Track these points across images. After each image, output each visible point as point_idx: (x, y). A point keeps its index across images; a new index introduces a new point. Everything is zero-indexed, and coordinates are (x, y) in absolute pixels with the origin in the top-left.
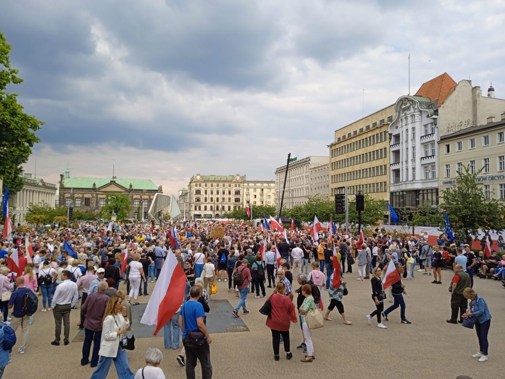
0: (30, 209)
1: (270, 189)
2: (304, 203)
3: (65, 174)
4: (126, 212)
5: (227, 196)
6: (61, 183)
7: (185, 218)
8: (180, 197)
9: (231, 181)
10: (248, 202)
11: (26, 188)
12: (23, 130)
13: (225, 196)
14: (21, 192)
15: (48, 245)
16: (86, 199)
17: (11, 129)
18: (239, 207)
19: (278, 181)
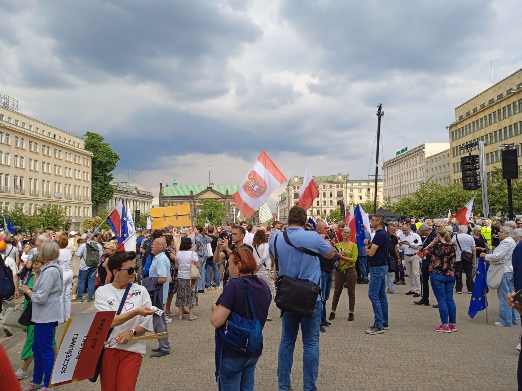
4: (221, 218)
5: (328, 199)
6: (160, 191)
9: (332, 182)
11: (119, 196)
13: (326, 199)
14: (113, 200)
19: (386, 177)
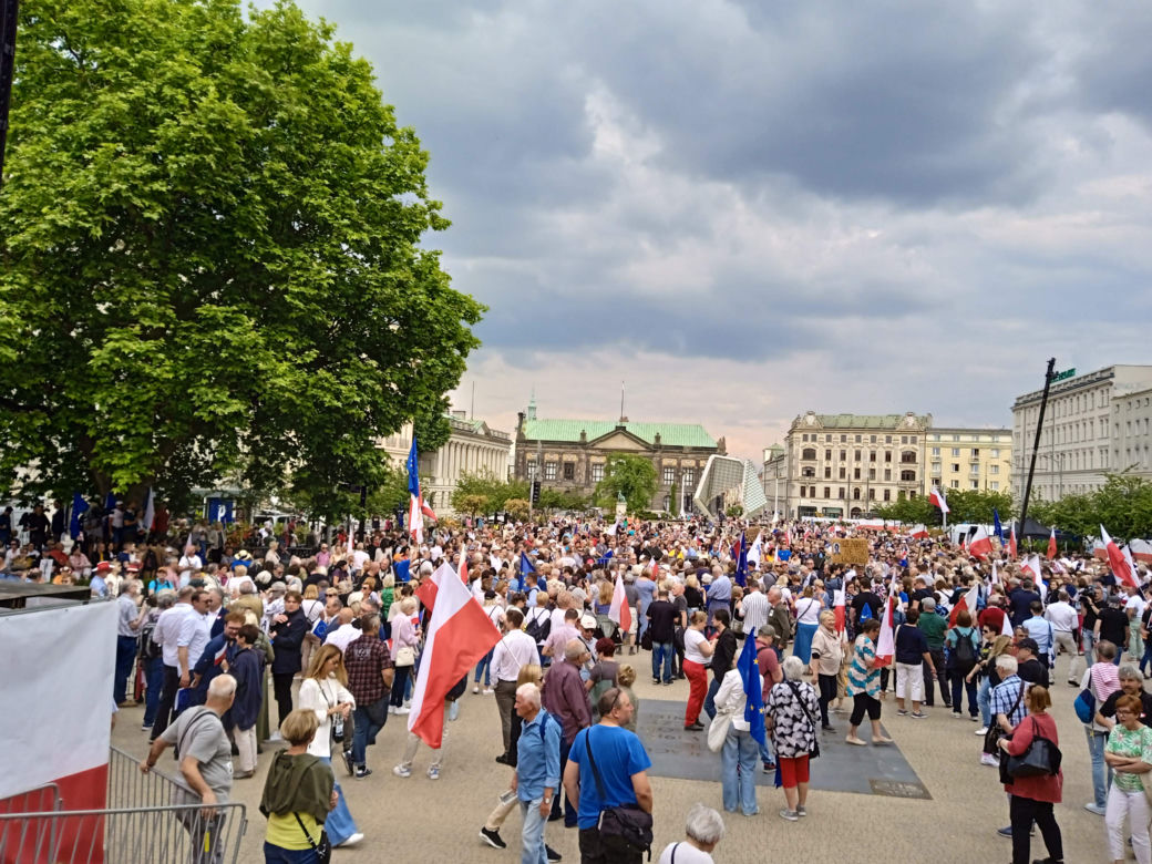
0: (460, 482)
1: (997, 450)
2: (1096, 490)
3: (527, 412)
4: (647, 494)
5: (880, 465)
6: (519, 429)
7: (776, 514)
8: (766, 464)
9: (892, 430)
10: (937, 481)
11: (455, 440)
12: (449, 323)
13: (875, 465)
14: (446, 447)
15: (491, 557)
16: (566, 464)
17: (429, 322)
18: (913, 493)
19: (1021, 430)
